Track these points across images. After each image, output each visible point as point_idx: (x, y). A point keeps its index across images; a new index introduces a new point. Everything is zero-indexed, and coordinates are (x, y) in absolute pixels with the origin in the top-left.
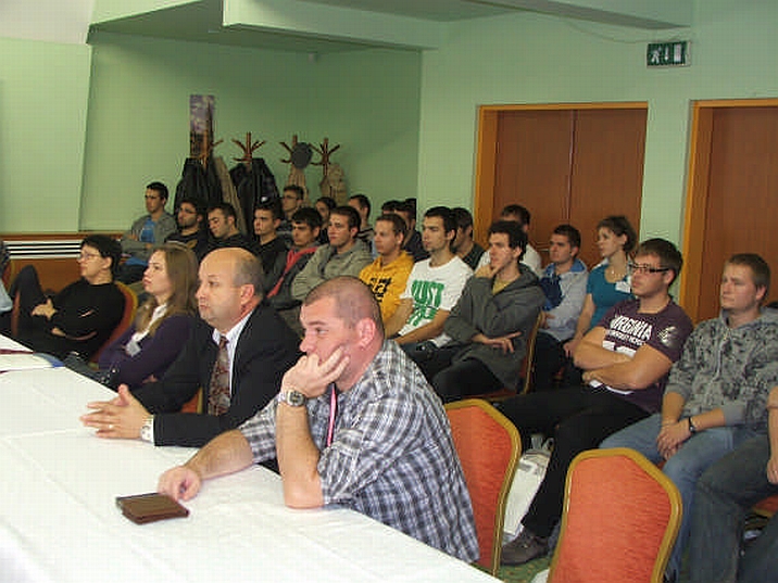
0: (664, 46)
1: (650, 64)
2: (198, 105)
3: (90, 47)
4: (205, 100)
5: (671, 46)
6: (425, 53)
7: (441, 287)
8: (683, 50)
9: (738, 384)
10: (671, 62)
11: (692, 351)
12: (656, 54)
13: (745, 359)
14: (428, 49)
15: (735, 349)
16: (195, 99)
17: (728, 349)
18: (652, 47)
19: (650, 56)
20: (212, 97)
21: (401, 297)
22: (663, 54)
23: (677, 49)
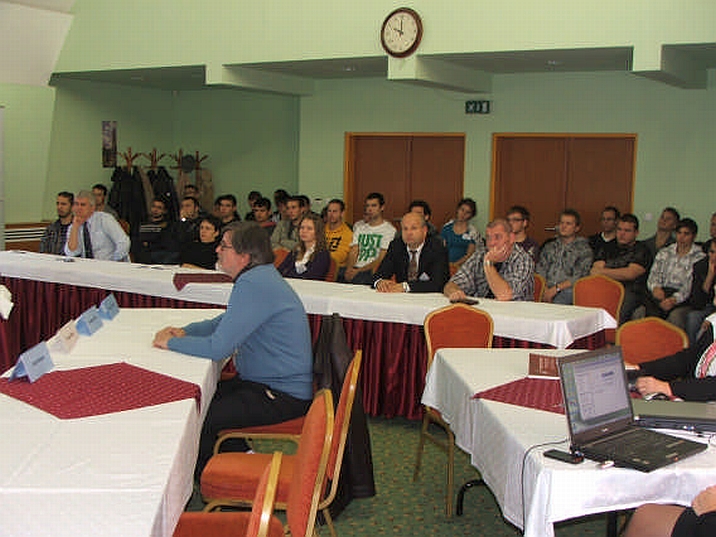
0: (475, 103)
1: (467, 112)
2: (107, 128)
3: (53, 89)
4: (111, 124)
5: (481, 103)
6: (302, 99)
7: (380, 237)
8: (488, 106)
9: (572, 270)
10: (480, 112)
11: (546, 258)
12: (471, 107)
13: (574, 258)
14: (304, 95)
15: (568, 253)
16: (105, 124)
17: (565, 255)
18: (468, 104)
19: (467, 107)
20: (115, 122)
21: (351, 244)
22: (476, 107)
23: (485, 105)
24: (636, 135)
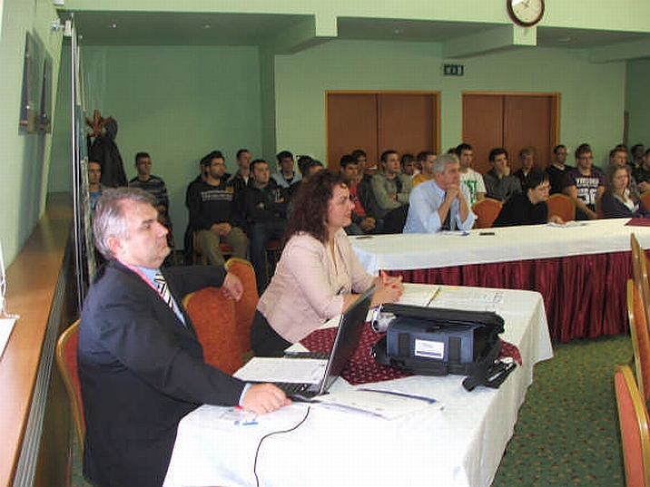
0: (452, 66)
1: (445, 74)
5: (456, 67)
8: (462, 70)
10: (456, 74)
12: (449, 70)
18: (446, 67)
19: (445, 70)
22: (452, 70)
23: (460, 69)
24: (560, 94)
